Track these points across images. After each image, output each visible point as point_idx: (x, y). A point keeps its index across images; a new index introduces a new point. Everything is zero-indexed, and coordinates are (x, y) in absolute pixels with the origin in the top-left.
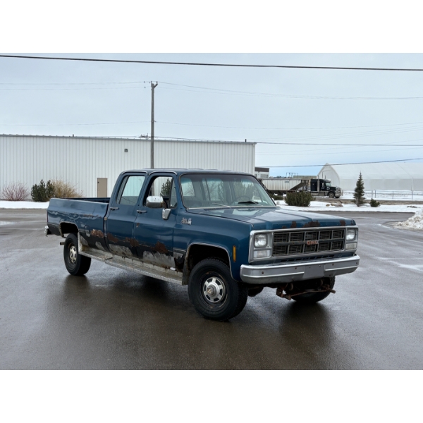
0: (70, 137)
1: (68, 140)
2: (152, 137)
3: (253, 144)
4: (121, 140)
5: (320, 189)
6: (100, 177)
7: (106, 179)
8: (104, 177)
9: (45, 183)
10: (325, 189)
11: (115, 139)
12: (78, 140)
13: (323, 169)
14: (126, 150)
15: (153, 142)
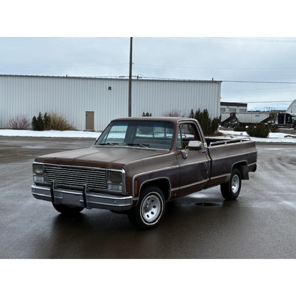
0: (64, 77)
1: (62, 80)
2: (130, 76)
3: (219, 82)
4: (106, 79)
5: (286, 122)
6: (88, 111)
7: (93, 112)
8: (91, 111)
9: (43, 115)
10: (291, 122)
11: (101, 79)
12: (70, 80)
13: (292, 104)
14: (110, 88)
15: (130, 80)
